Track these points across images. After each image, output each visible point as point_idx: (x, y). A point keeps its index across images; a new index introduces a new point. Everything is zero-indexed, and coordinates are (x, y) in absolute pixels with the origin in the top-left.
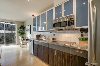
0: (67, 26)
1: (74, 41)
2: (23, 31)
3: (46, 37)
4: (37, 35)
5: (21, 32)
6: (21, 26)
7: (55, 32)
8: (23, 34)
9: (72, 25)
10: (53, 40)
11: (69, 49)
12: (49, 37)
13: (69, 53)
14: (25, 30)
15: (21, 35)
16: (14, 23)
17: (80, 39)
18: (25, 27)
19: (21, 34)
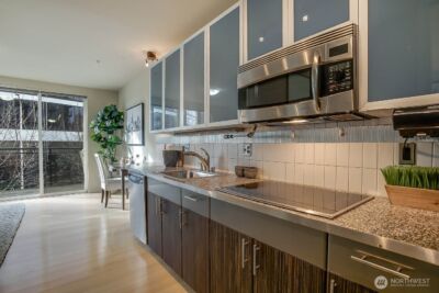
0: (311, 98)
1: (355, 189)
2: (111, 133)
3: (208, 162)
4: (168, 149)
5: (104, 134)
6: (106, 110)
7: (250, 135)
8: (113, 145)
9: (345, 90)
10: (239, 176)
11: (322, 241)
12: (222, 159)
13: (322, 267)
14: (121, 127)
15: (106, 151)
16: (79, 98)
17: (393, 178)
18: (122, 113)
19: (104, 147)
